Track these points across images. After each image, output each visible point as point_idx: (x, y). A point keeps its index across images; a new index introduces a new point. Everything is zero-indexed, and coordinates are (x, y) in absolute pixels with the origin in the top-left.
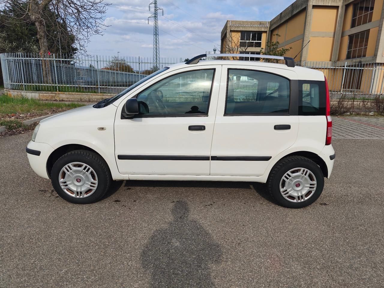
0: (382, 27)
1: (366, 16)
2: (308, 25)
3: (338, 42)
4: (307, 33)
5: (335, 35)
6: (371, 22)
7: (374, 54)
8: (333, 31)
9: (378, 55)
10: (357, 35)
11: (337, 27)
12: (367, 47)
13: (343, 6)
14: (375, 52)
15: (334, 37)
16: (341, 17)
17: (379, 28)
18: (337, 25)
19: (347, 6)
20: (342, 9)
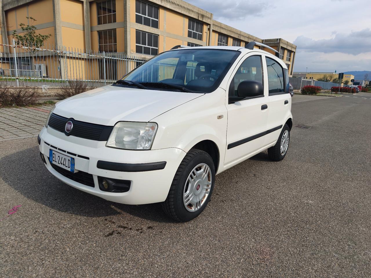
0: (127, 29)
1: (110, 16)
2: (57, 14)
3: (88, 35)
4: (58, 22)
5: (85, 29)
6: (116, 23)
7: (125, 51)
8: (82, 24)
9: (128, 52)
10: (105, 31)
11: (85, 21)
12: (117, 43)
13: (87, 2)
14: (125, 49)
15: (84, 30)
16: (87, 13)
17: (125, 29)
18: (85, 19)
19: (91, 3)
20: (87, 5)
